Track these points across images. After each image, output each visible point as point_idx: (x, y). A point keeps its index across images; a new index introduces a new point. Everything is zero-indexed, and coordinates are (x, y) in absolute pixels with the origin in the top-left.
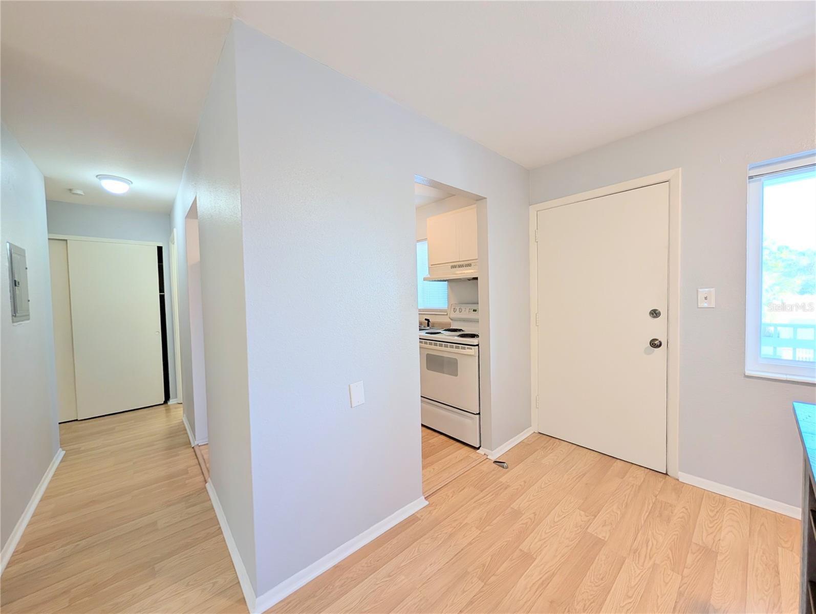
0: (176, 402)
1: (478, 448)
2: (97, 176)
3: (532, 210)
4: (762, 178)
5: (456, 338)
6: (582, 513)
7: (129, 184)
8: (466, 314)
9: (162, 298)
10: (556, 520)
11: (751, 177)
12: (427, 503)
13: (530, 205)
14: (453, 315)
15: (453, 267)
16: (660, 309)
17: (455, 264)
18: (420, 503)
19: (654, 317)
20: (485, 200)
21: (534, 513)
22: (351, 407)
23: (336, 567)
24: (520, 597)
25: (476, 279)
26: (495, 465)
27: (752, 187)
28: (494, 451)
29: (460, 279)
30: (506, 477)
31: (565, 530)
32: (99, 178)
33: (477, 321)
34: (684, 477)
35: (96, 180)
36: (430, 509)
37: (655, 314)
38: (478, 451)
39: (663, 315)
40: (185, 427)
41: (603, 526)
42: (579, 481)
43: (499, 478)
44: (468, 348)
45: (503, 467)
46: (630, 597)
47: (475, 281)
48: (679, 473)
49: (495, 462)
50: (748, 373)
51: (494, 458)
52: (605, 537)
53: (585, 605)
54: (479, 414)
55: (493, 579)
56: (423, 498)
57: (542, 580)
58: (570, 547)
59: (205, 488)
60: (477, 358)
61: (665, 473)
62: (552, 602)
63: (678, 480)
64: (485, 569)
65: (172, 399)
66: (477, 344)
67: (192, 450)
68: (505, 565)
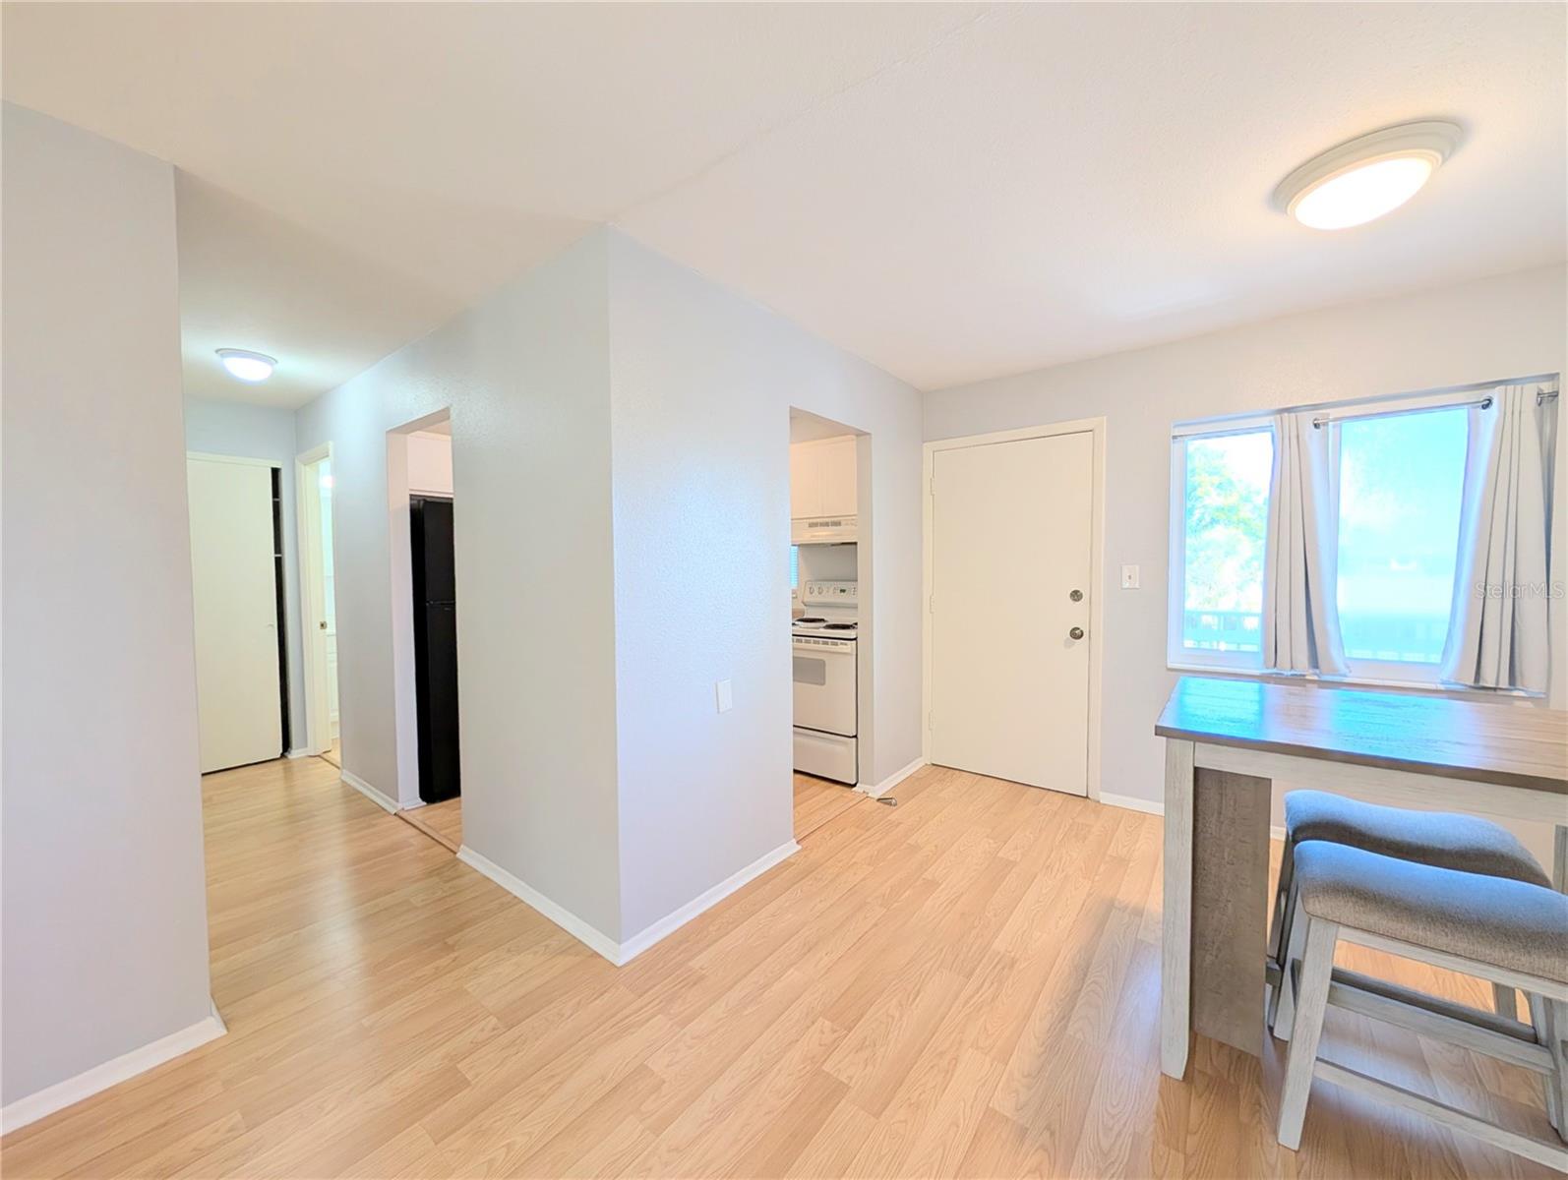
0: (303, 755)
1: (855, 785)
2: (217, 351)
3: (928, 448)
4: (1186, 439)
5: (822, 630)
6: (991, 841)
7: (271, 364)
8: (830, 596)
9: (279, 562)
10: (961, 849)
11: (1175, 437)
12: (800, 847)
13: (924, 442)
14: (808, 598)
15: (811, 525)
16: (1082, 591)
17: (815, 521)
18: (790, 848)
19: (1075, 600)
20: (868, 436)
21: (935, 846)
22: (718, 712)
23: (702, 916)
25: (855, 543)
26: (879, 804)
27: (1176, 447)
28: (877, 787)
29: (823, 544)
30: (895, 815)
31: (973, 857)
32: (222, 355)
33: (855, 607)
34: (1105, 798)
35: (216, 357)
36: (805, 853)
37: (1076, 596)
38: (854, 789)
39: (1085, 597)
40: (354, 789)
41: (1014, 850)
42: (985, 812)
43: (888, 815)
44: (842, 644)
45: (890, 804)
47: (853, 546)
48: (1101, 793)
49: (879, 800)
50: (1170, 665)
51: (877, 796)
52: (1016, 859)
54: (856, 736)
55: (896, 905)
56: (794, 841)
57: (950, 899)
58: (979, 871)
59: (458, 859)
60: (854, 657)
61: (1085, 795)
63: (1098, 802)
64: (886, 898)
65: (297, 749)
66: (854, 637)
67: (396, 817)
68: (908, 893)
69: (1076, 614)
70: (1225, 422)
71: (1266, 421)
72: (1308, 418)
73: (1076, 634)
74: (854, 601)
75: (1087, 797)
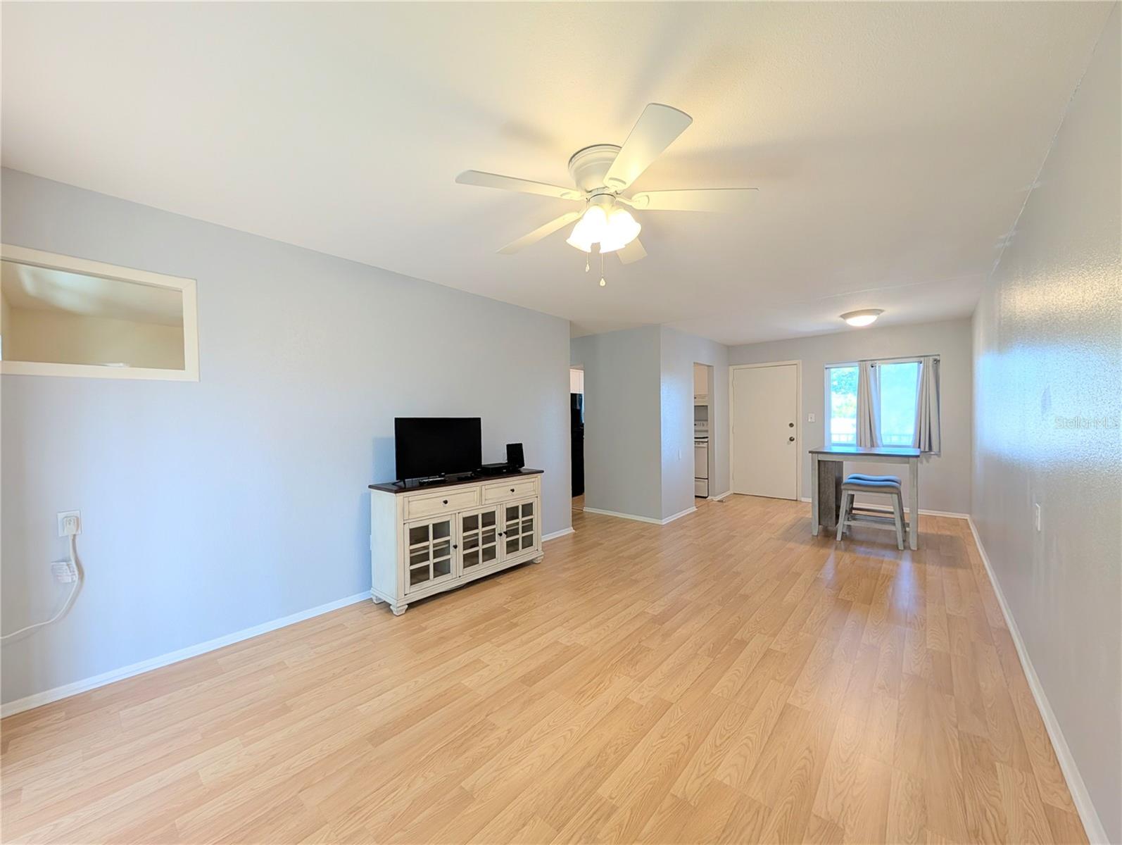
69: (792, 432)
70: (842, 361)
71: (857, 364)
72: (869, 363)
73: (792, 439)
74: (706, 429)
75: (796, 500)
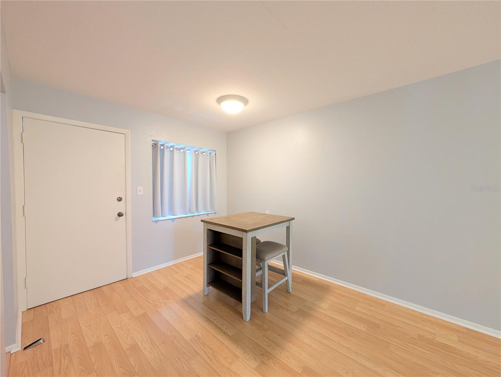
3: (17, 113)
13: (14, 108)
21: (105, 335)
24: (154, 357)
26: (28, 351)
30: (55, 345)
31: (128, 325)
34: (135, 275)
37: (120, 199)
39: (123, 200)
41: (137, 310)
42: (101, 307)
45: (39, 345)
46: (173, 316)
49: (24, 349)
51: (19, 348)
52: (143, 312)
53: (169, 331)
57: (150, 344)
58: (140, 326)
61: (126, 278)
62: (163, 343)
63: (132, 277)
64: (127, 373)
69: (120, 207)
73: (120, 215)
